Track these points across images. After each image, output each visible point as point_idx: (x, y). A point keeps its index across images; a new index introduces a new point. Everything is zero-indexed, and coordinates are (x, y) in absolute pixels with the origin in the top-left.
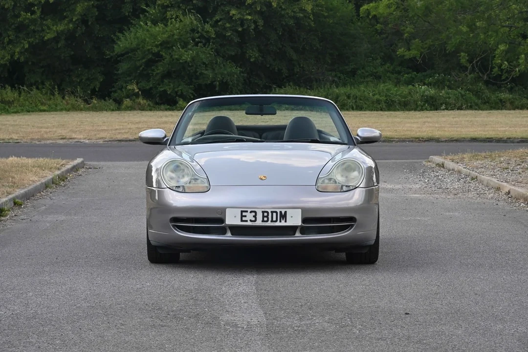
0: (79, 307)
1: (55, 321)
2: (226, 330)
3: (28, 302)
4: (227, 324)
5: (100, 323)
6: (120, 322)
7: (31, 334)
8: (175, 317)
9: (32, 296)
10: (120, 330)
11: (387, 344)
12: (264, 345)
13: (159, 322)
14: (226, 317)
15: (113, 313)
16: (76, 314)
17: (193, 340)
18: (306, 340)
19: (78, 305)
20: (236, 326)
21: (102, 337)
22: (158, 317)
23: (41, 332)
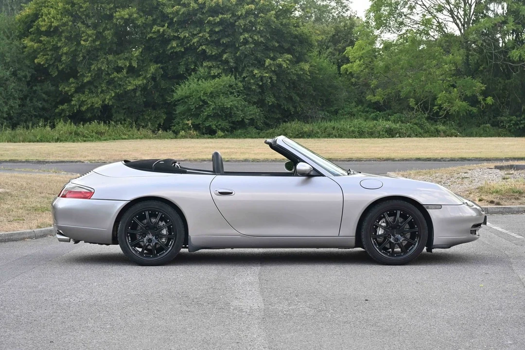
0: (129, 295)
1: (109, 308)
2: (234, 314)
3: (92, 291)
4: (235, 309)
5: (142, 309)
6: (157, 308)
7: (90, 319)
8: (197, 303)
9: (97, 285)
10: (156, 316)
11: (351, 327)
12: (260, 328)
13: (185, 308)
14: (235, 303)
15: (153, 301)
16: (125, 302)
17: (208, 324)
18: (292, 323)
19: (128, 294)
20: (241, 310)
22: (185, 304)
23: (98, 317)
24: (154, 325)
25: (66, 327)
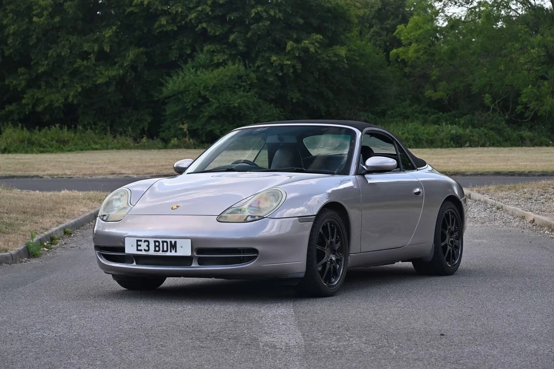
1: (97, 343)
2: (264, 351)
3: (72, 324)
4: (266, 345)
5: (141, 345)
6: (161, 343)
7: (72, 355)
8: (214, 338)
9: (76, 318)
10: (161, 351)
11: (424, 364)
12: (303, 366)
13: (198, 343)
14: (266, 338)
15: (154, 335)
16: (117, 336)
17: (232, 361)
18: (344, 361)
19: (120, 327)
20: (275, 347)
21: (142, 358)
22: (198, 339)
23: (82, 353)
24: (159, 362)
25: (43, 363)
